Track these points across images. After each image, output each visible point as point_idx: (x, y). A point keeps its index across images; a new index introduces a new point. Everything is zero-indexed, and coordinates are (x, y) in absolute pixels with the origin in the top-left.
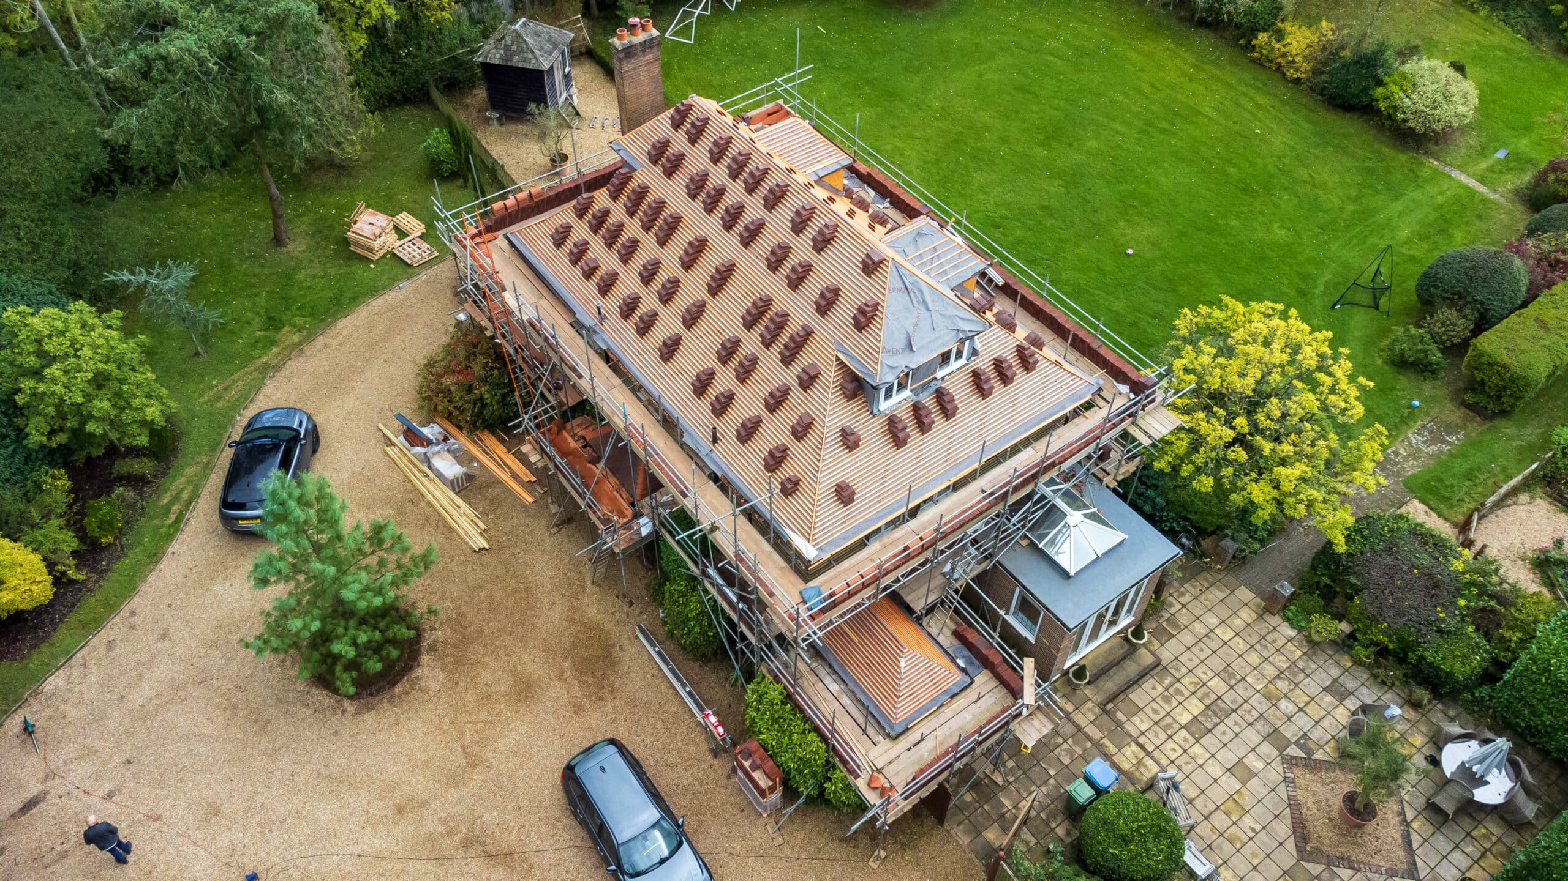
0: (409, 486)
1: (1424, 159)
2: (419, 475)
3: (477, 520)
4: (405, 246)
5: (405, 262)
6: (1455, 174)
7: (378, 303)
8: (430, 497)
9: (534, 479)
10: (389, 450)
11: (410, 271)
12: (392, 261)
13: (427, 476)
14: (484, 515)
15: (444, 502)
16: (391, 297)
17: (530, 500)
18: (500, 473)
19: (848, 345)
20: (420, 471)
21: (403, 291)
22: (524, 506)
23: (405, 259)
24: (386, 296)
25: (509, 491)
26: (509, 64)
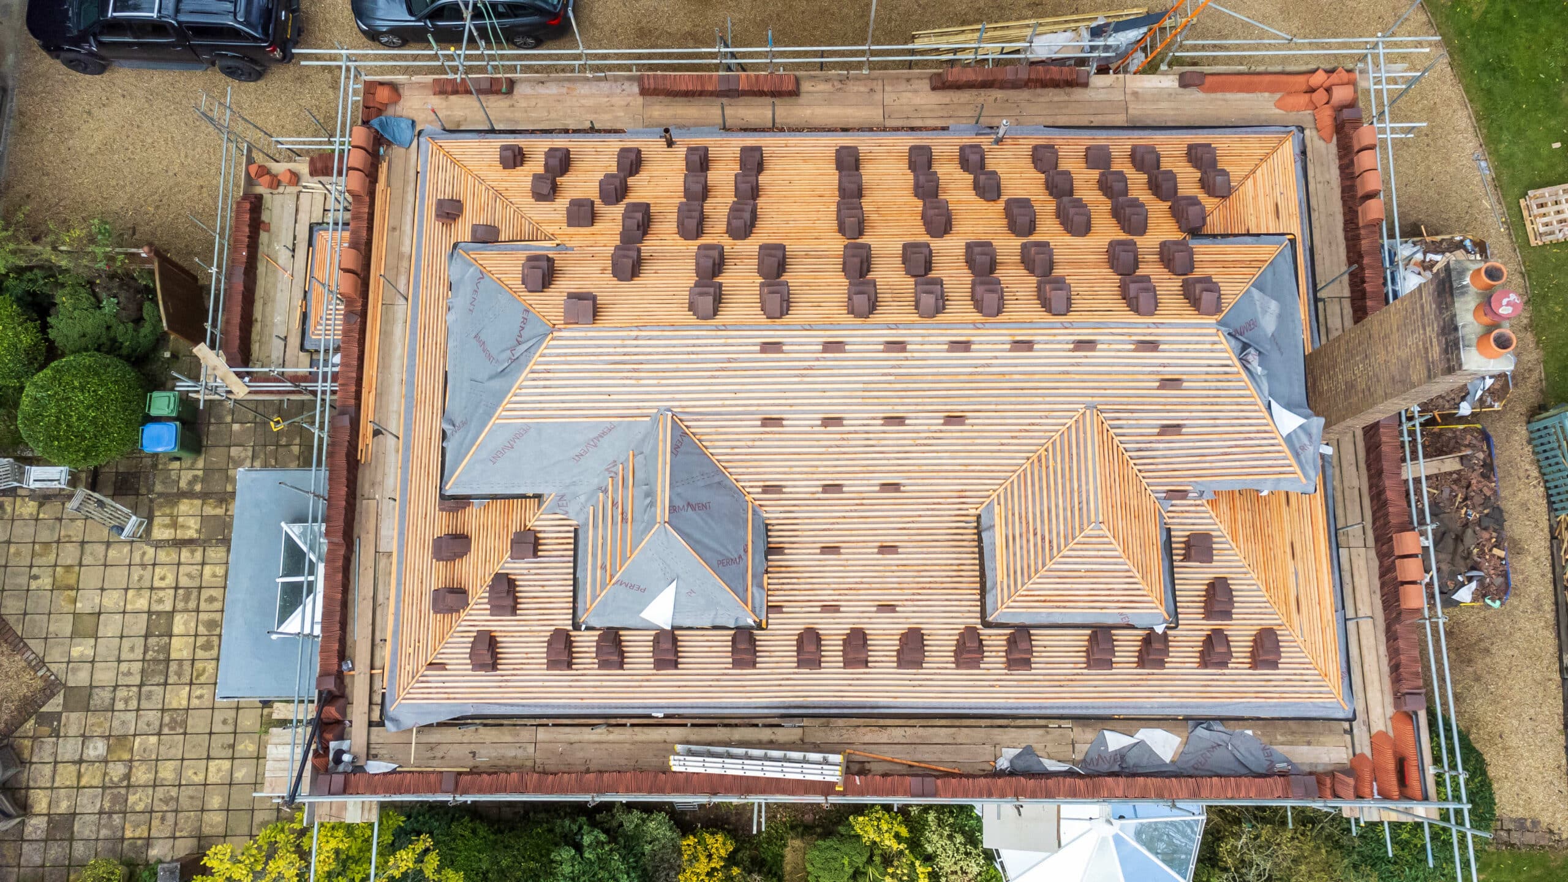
5: (1536, 187)
7: (1461, 118)
11: (1512, 187)
16: (1466, 141)
24: (1470, 136)
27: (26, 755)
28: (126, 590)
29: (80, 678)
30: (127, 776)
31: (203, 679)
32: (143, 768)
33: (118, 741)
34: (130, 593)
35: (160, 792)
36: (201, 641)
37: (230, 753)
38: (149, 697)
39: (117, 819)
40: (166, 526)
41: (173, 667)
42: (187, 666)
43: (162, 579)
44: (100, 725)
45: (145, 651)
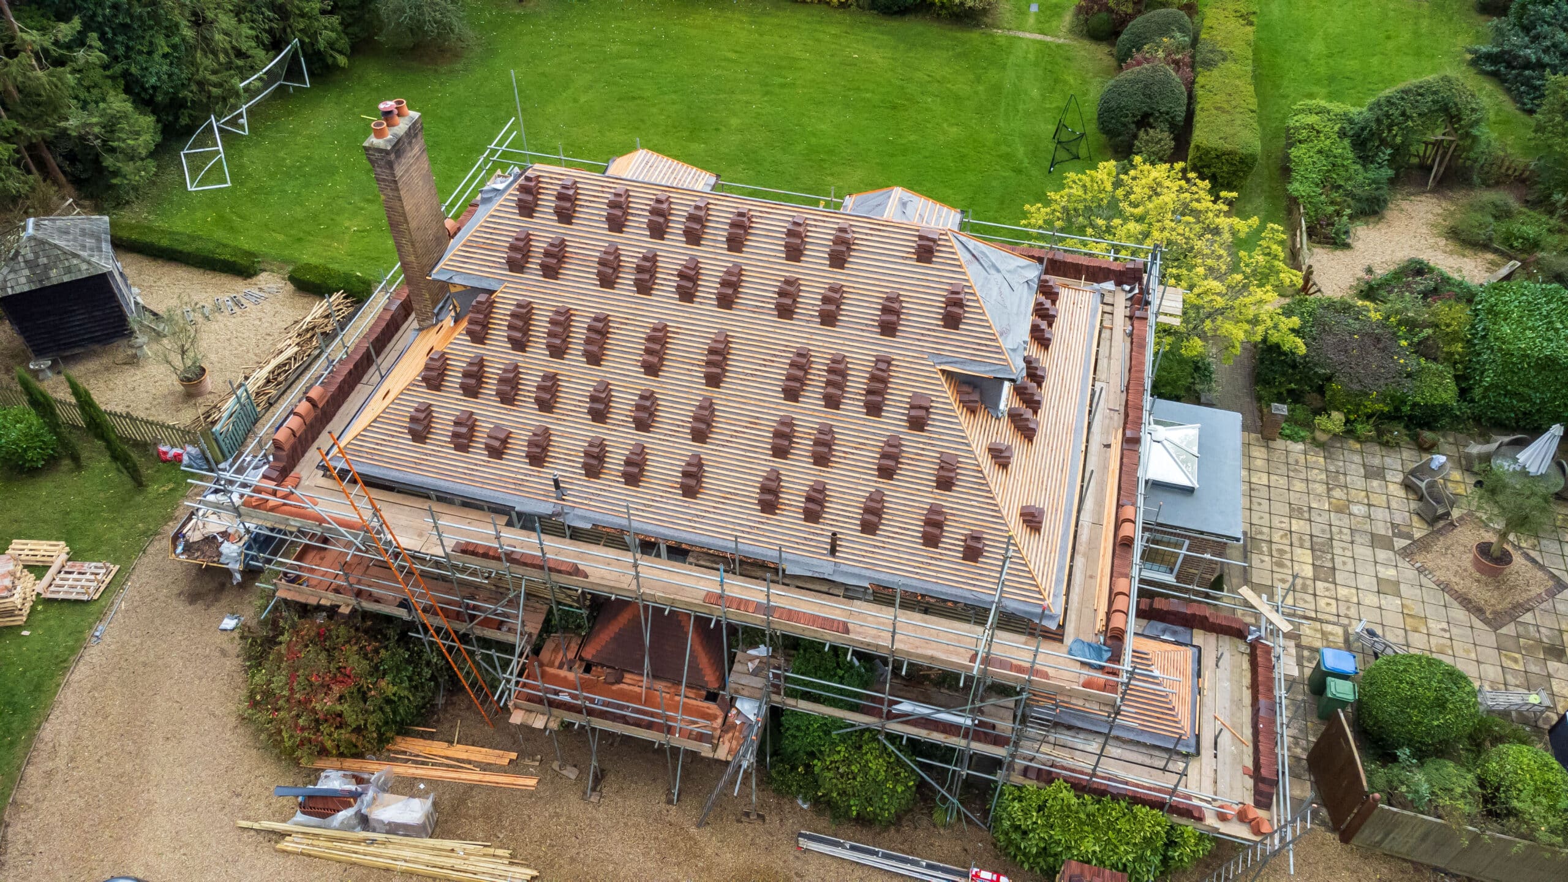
0: (358, 873)
1: (988, 31)
2: (361, 848)
3: (491, 851)
4: (58, 582)
5: (77, 602)
6: (1021, 34)
7: (80, 673)
8: (401, 865)
9: (513, 755)
10: (287, 845)
11: (93, 608)
12: (53, 611)
13: (373, 842)
14: (490, 838)
15: (426, 857)
16: (93, 655)
17: (533, 782)
18: (463, 776)
19: (947, 350)
20: (358, 842)
21: (108, 639)
22: (531, 794)
23: (73, 596)
24: (87, 658)
25: (493, 789)
26: (46, 283)
27: (1415, 518)
28: (1359, 604)
29: (1382, 555)
30: (1329, 490)
31: (1282, 532)
32: (1318, 491)
33: (1342, 509)
34: (1355, 600)
35: (1303, 476)
36: (1288, 556)
37: (1253, 486)
38: (1323, 531)
39: (1332, 468)
40: (1331, 634)
41: (1308, 544)
42: (1296, 542)
43: (1328, 604)
44: (1358, 523)
45: (1333, 559)
